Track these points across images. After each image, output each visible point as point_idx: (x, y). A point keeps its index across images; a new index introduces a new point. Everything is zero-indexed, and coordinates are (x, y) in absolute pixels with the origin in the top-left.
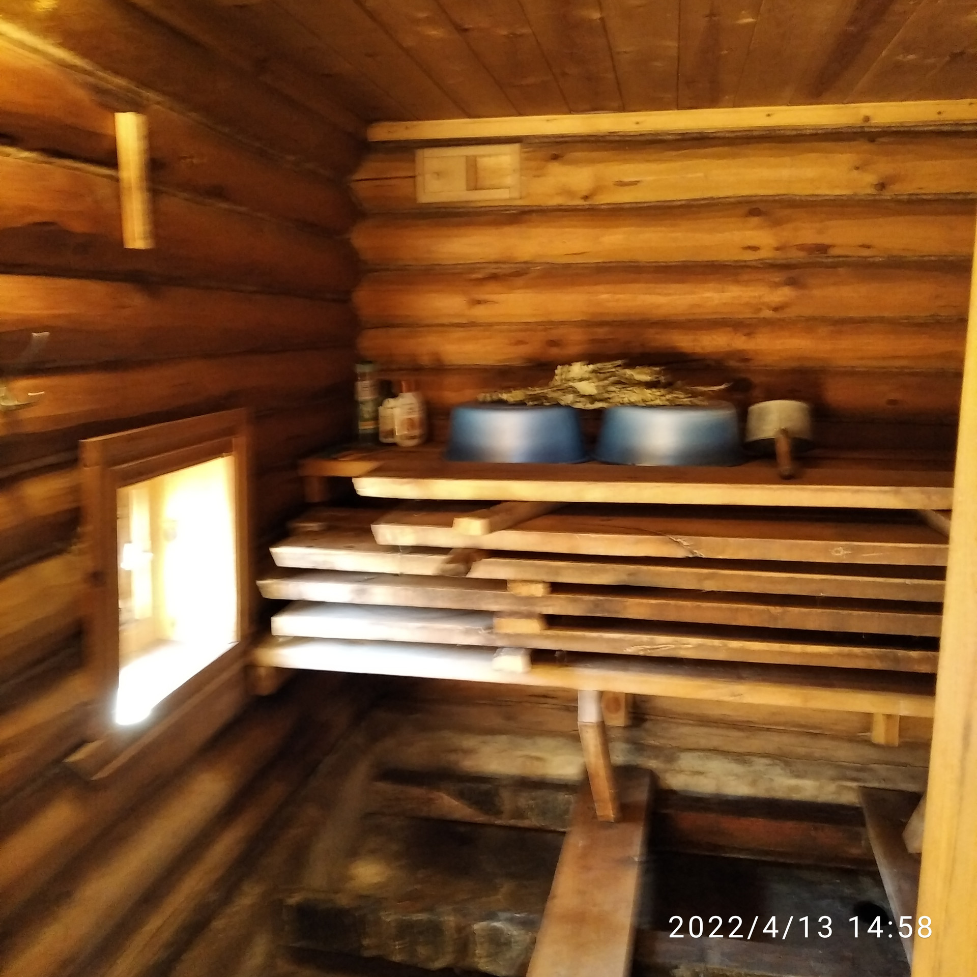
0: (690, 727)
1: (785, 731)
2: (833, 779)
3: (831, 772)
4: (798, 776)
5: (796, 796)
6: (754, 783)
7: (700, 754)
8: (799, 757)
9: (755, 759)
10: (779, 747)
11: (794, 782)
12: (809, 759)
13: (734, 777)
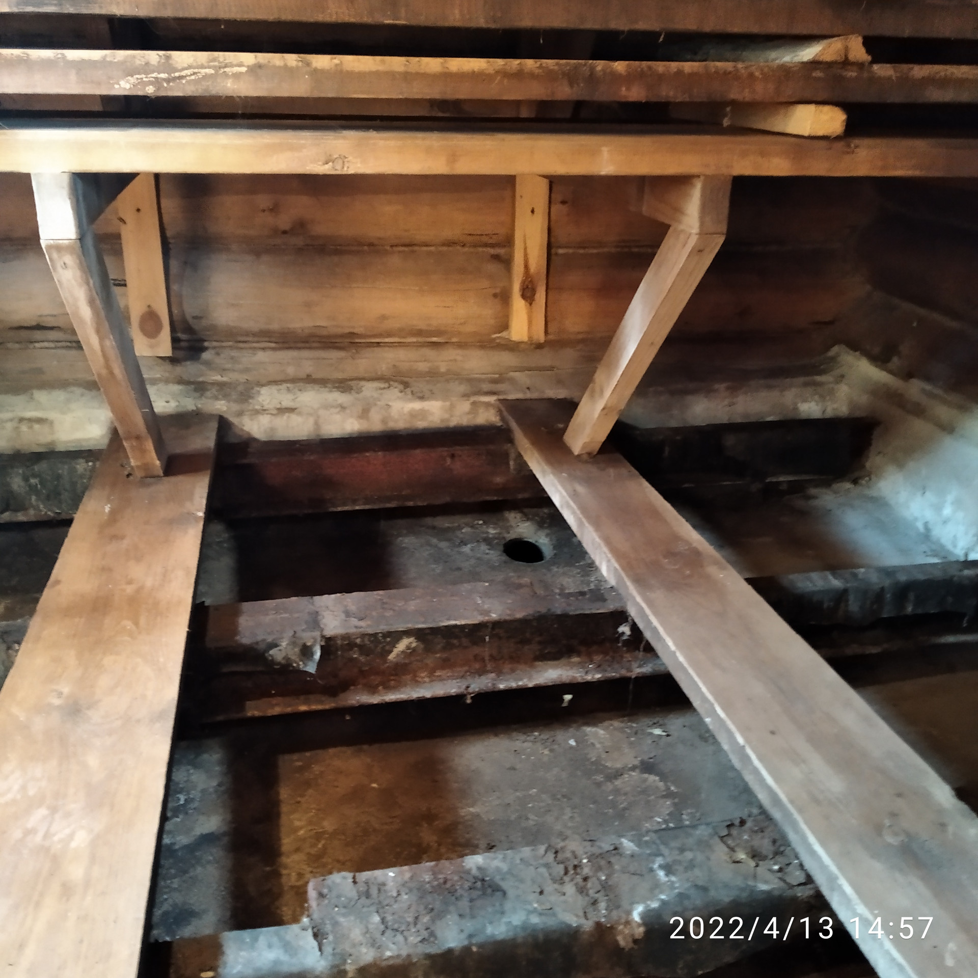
0: (271, 352)
1: (400, 345)
2: (466, 396)
3: (462, 388)
4: (422, 398)
5: (421, 424)
6: (364, 414)
7: (289, 385)
8: (421, 375)
9: (362, 383)
10: (394, 366)
11: (417, 405)
12: (433, 375)
13: (338, 410)
